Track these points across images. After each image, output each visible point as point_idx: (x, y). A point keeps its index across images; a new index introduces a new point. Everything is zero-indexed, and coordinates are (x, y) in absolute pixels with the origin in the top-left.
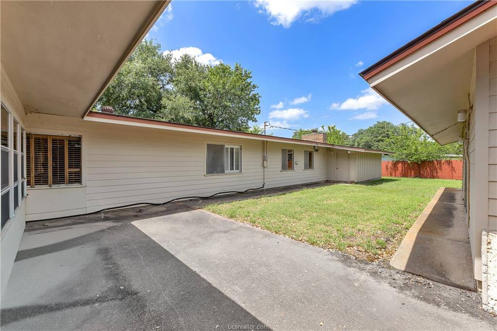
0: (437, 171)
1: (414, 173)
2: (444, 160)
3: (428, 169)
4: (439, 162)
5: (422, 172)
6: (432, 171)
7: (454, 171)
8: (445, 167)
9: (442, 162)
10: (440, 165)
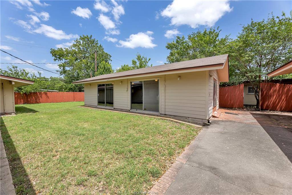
0: (39, 99)
1: (23, 101)
2: (43, 92)
3: (34, 98)
4: (40, 93)
5: (29, 100)
6: (36, 99)
7: (49, 98)
8: (44, 96)
9: (42, 93)
10: (41, 95)
